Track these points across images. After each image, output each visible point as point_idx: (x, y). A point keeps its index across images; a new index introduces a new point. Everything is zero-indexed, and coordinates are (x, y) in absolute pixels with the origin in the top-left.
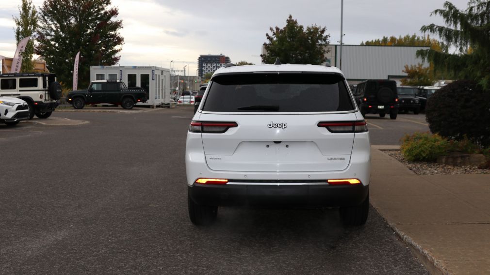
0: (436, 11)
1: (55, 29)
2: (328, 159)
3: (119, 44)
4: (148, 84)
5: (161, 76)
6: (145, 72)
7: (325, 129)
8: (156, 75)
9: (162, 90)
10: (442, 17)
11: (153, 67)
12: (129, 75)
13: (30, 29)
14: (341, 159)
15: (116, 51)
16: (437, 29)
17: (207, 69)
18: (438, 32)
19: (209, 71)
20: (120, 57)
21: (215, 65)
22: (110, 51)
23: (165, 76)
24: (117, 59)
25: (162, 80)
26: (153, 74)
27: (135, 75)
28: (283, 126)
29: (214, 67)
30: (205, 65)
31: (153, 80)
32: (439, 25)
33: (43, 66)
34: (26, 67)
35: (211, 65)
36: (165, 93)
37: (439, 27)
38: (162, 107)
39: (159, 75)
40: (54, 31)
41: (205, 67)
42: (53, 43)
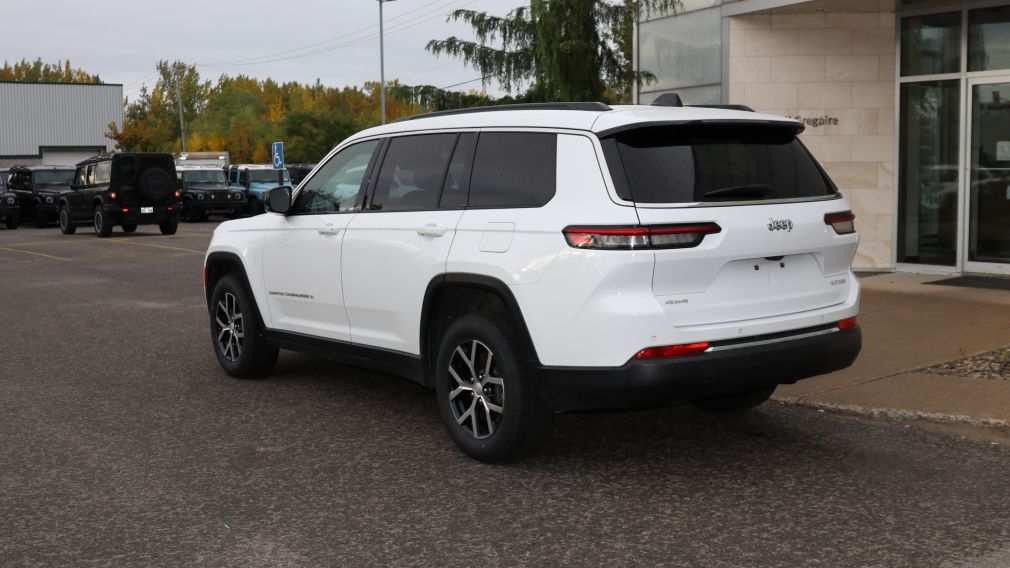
0: (457, 13)
7: (831, 228)
10: (469, 24)
16: (462, 46)
18: (463, 54)
28: (787, 225)
32: (465, 40)
37: (465, 43)
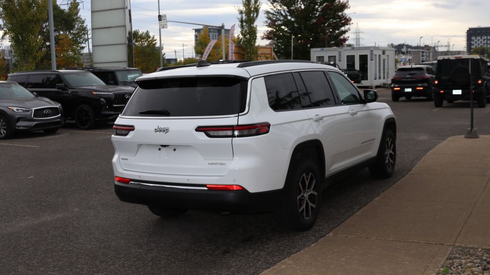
1: (284, 14)
2: (209, 164)
3: (347, 25)
4: (367, 64)
5: (382, 56)
6: (363, 53)
7: (203, 133)
8: (376, 55)
9: (384, 70)
11: (372, 47)
12: (348, 57)
13: (253, 16)
14: (221, 164)
15: (344, 32)
17: (476, 42)
19: (479, 44)
20: (348, 37)
21: (485, 37)
22: (337, 31)
23: (388, 56)
24: (345, 40)
25: (384, 60)
26: (372, 54)
27: (353, 57)
28: (166, 131)
29: (484, 40)
30: (474, 38)
31: (371, 60)
33: (270, 50)
34: (250, 52)
35: (481, 38)
36: (388, 73)
38: (384, 87)
39: (380, 56)
40: (283, 16)
41: (473, 40)
42: (283, 27)
